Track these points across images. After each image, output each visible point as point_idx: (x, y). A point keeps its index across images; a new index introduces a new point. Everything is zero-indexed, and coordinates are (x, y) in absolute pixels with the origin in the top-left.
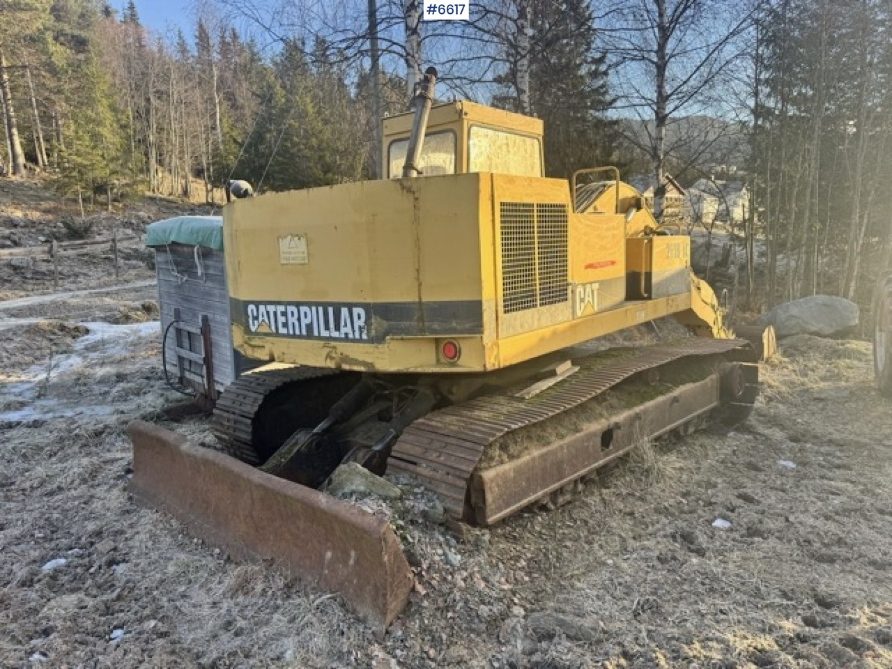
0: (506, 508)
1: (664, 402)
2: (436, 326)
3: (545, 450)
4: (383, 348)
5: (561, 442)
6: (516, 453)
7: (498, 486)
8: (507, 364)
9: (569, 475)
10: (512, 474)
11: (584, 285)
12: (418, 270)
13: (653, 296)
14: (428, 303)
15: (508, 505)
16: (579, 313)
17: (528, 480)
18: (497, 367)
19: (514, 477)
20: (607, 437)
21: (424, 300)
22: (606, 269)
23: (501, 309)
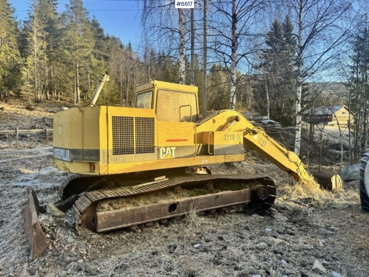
0: (109, 227)
1: (212, 197)
2: (87, 158)
3: (134, 208)
4: (72, 165)
5: (145, 206)
6: (117, 207)
7: (105, 218)
8: (113, 173)
9: (148, 219)
10: (113, 215)
11: (166, 148)
12: (83, 138)
13: (214, 154)
14: (85, 150)
15: (110, 226)
16: (162, 157)
17: (123, 218)
18: (107, 174)
19: (115, 216)
20: (173, 207)
21: (84, 148)
22: (181, 142)
23: (111, 153)
